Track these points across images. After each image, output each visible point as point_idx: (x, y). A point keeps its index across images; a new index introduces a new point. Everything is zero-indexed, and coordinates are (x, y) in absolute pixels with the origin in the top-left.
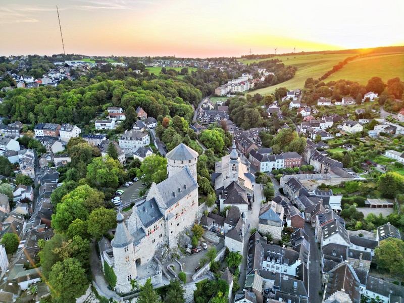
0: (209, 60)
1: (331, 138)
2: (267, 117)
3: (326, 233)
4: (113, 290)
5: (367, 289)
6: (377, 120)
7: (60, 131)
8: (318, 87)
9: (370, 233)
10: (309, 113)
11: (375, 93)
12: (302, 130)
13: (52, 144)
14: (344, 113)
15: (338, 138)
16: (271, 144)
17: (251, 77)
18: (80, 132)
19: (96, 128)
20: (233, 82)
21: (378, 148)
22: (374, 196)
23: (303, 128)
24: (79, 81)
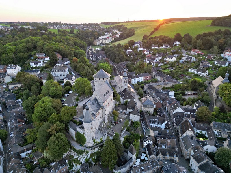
0: (84, 25)
1: (162, 65)
2: (128, 56)
3: (173, 108)
4: (84, 146)
5: (196, 129)
6: (182, 55)
7: (7, 69)
8: (150, 39)
9: (191, 106)
10: (148, 53)
11: (178, 42)
12: (147, 62)
13: (4, 77)
14: (166, 52)
15: (166, 64)
16: (133, 70)
17: (111, 35)
18: (21, 69)
19: (31, 66)
20: (102, 38)
21: (185, 68)
22: (188, 90)
23: (148, 61)
24: (7, 38)
